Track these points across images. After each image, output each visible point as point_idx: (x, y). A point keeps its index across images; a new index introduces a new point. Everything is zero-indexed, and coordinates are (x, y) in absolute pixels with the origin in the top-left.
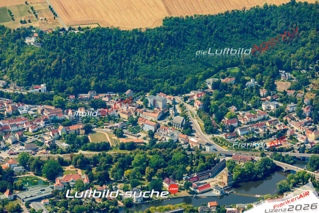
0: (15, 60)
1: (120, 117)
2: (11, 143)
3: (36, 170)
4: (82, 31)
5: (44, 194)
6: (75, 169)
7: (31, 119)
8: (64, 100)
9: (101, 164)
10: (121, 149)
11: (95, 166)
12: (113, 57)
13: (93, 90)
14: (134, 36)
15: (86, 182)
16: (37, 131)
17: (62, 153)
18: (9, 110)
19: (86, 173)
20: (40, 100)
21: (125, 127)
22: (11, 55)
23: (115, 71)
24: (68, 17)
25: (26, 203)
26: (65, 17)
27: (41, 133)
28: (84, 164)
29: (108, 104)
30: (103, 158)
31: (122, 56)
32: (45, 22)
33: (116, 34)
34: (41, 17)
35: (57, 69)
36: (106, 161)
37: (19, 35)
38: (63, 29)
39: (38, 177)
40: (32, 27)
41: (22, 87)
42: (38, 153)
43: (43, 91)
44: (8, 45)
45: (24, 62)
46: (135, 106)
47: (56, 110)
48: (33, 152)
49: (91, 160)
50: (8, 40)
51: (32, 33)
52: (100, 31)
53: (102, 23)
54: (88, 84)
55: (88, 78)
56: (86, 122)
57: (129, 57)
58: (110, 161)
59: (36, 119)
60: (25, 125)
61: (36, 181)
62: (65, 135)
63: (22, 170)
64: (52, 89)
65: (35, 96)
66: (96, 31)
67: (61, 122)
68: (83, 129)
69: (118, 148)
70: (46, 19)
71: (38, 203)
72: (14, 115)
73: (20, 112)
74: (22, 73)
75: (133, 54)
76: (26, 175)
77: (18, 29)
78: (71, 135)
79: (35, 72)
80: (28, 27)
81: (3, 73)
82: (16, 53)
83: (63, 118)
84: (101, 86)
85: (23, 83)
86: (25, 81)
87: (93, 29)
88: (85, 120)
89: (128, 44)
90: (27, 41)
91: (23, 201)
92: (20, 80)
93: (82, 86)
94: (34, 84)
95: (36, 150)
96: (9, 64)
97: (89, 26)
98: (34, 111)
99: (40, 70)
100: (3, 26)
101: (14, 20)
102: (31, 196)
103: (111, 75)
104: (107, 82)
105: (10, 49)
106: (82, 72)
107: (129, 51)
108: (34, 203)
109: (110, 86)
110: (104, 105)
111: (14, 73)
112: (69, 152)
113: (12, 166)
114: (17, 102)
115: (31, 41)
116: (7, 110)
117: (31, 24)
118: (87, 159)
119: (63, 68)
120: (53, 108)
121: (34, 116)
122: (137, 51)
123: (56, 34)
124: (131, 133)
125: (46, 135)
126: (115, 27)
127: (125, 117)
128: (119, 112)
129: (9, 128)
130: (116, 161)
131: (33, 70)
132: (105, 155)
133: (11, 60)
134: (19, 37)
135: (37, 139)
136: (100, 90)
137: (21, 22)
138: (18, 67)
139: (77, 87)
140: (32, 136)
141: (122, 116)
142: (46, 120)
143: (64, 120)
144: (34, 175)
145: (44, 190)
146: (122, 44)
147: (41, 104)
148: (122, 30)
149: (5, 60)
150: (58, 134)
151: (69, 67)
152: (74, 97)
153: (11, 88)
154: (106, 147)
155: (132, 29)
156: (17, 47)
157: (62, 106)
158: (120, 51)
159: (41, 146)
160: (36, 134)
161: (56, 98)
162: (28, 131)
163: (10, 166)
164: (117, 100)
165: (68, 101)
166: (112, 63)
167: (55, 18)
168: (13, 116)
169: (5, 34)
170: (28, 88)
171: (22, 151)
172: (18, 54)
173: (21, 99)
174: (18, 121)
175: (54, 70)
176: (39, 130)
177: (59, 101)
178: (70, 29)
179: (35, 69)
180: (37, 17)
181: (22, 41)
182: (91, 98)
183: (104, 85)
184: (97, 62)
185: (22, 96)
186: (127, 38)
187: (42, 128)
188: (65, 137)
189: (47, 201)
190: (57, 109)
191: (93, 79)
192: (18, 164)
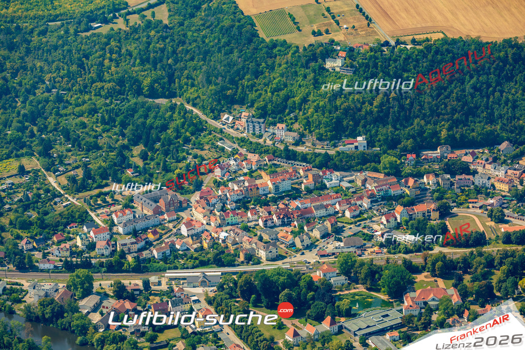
0: (311, 98)
1: (494, 188)
2: (318, 236)
3: (368, 282)
4: (418, 45)
5: (388, 323)
6: (433, 279)
7: (346, 195)
8: (399, 162)
9: (476, 268)
10: (504, 243)
11: (466, 272)
12: (474, 87)
13: (445, 144)
14: (506, 51)
15: (457, 300)
16: (359, 216)
17: (407, 251)
18: (307, 182)
19: (455, 286)
20: (358, 164)
21: (505, 206)
22: (303, 89)
23: (479, 111)
24: (391, 22)
25: (361, 339)
26: (385, 23)
27: (366, 219)
28: (447, 270)
29: (472, 167)
30: (478, 259)
31: (489, 86)
32: (353, 31)
33: (476, 49)
34: (345, 23)
35: (382, 111)
36: (484, 264)
37: (314, 55)
38: (387, 44)
39: (372, 293)
40: (332, 41)
41: (326, 143)
42: (366, 253)
43: (361, 149)
44: (296, 72)
45: (327, 100)
46: (518, 170)
47: (387, 180)
48: (359, 252)
49: (458, 263)
50: (296, 65)
51: (335, 50)
52: (449, 44)
53: (448, 30)
54: (435, 134)
55: (435, 124)
56: (440, 198)
57: (501, 87)
58: (490, 264)
59: (356, 196)
60: (337, 206)
61: (370, 300)
62: (407, 222)
63: (344, 282)
64: (376, 144)
65: (350, 157)
66: (443, 45)
67: (399, 198)
68: (437, 211)
69: (500, 242)
70: (354, 27)
71: (381, 338)
72: (317, 189)
73: (328, 184)
74: (325, 119)
75: (507, 81)
76: (353, 291)
77: (311, 45)
78: (419, 222)
79: (347, 116)
80: (327, 41)
81: (291, 119)
82: (312, 86)
83: (400, 192)
84: (458, 136)
85: (327, 136)
86: (331, 131)
87: (435, 41)
88: (436, 194)
89: (498, 65)
90: (329, 64)
91: (355, 335)
92: (322, 131)
93: (426, 138)
94: (345, 136)
95: (362, 248)
96: (301, 104)
97: (429, 36)
98: (350, 182)
99: (355, 113)
100: (285, 41)
101: (300, 30)
102: (368, 327)
103: (473, 117)
104: (466, 130)
105: (300, 79)
106: (425, 115)
107: (499, 76)
108: (373, 337)
109: (473, 137)
110: (466, 169)
111: (310, 120)
112: (419, 250)
113: (328, 275)
114: (320, 167)
115: (335, 65)
116: (305, 181)
117: (330, 36)
118: (451, 261)
119: (392, 108)
120: (381, 176)
121: (351, 190)
122: (513, 77)
123: (376, 52)
124: (517, 215)
125: (374, 222)
126: (473, 37)
127: (503, 188)
128: (492, 180)
129: (311, 212)
130: (501, 264)
131: (342, 114)
132: (481, 254)
133: (305, 98)
134: (314, 58)
135: (360, 229)
136: (456, 144)
137: (314, 33)
138: (317, 109)
139: (419, 140)
140: (351, 223)
141: (498, 186)
142: (371, 196)
143: (402, 196)
144: (365, 290)
145: (387, 315)
146: (487, 65)
147: (361, 170)
148: (484, 41)
149: (294, 97)
150: (396, 219)
151: (402, 107)
152: (414, 156)
153: (307, 144)
154: (480, 240)
155: (502, 40)
156: (312, 75)
157: (396, 172)
158: (485, 77)
159: (369, 240)
160: (359, 221)
161: (386, 159)
162: (344, 215)
163: (324, 275)
164: (487, 160)
165: (404, 163)
166: (473, 97)
167: (369, 25)
168: (316, 192)
169: (290, 54)
170: (335, 143)
171: (339, 251)
172: (315, 88)
173: (327, 163)
174: (326, 199)
175: (378, 112)
176: (361, 213)
177: (391, 163)
178: (398, 42)
179: (346, 111)
180: (338, 24)
181: (320, 66)
182: (443, 157)
183: (462, 136)
184: (447, 97)
185: (327, 157)
186: (496, 55)
187: (366, 211)
188: (407, 225)
189: (396, 334)
190: (388, 178)
191: (444, 125)
192: (338, 272)
